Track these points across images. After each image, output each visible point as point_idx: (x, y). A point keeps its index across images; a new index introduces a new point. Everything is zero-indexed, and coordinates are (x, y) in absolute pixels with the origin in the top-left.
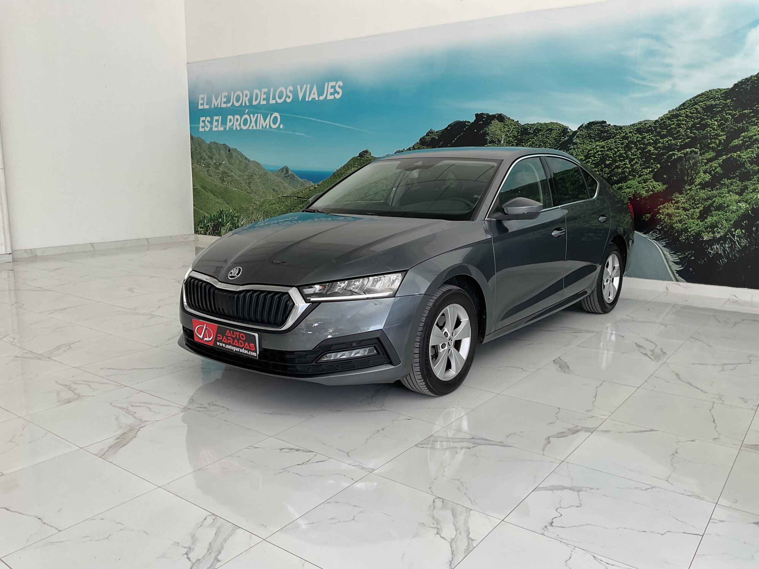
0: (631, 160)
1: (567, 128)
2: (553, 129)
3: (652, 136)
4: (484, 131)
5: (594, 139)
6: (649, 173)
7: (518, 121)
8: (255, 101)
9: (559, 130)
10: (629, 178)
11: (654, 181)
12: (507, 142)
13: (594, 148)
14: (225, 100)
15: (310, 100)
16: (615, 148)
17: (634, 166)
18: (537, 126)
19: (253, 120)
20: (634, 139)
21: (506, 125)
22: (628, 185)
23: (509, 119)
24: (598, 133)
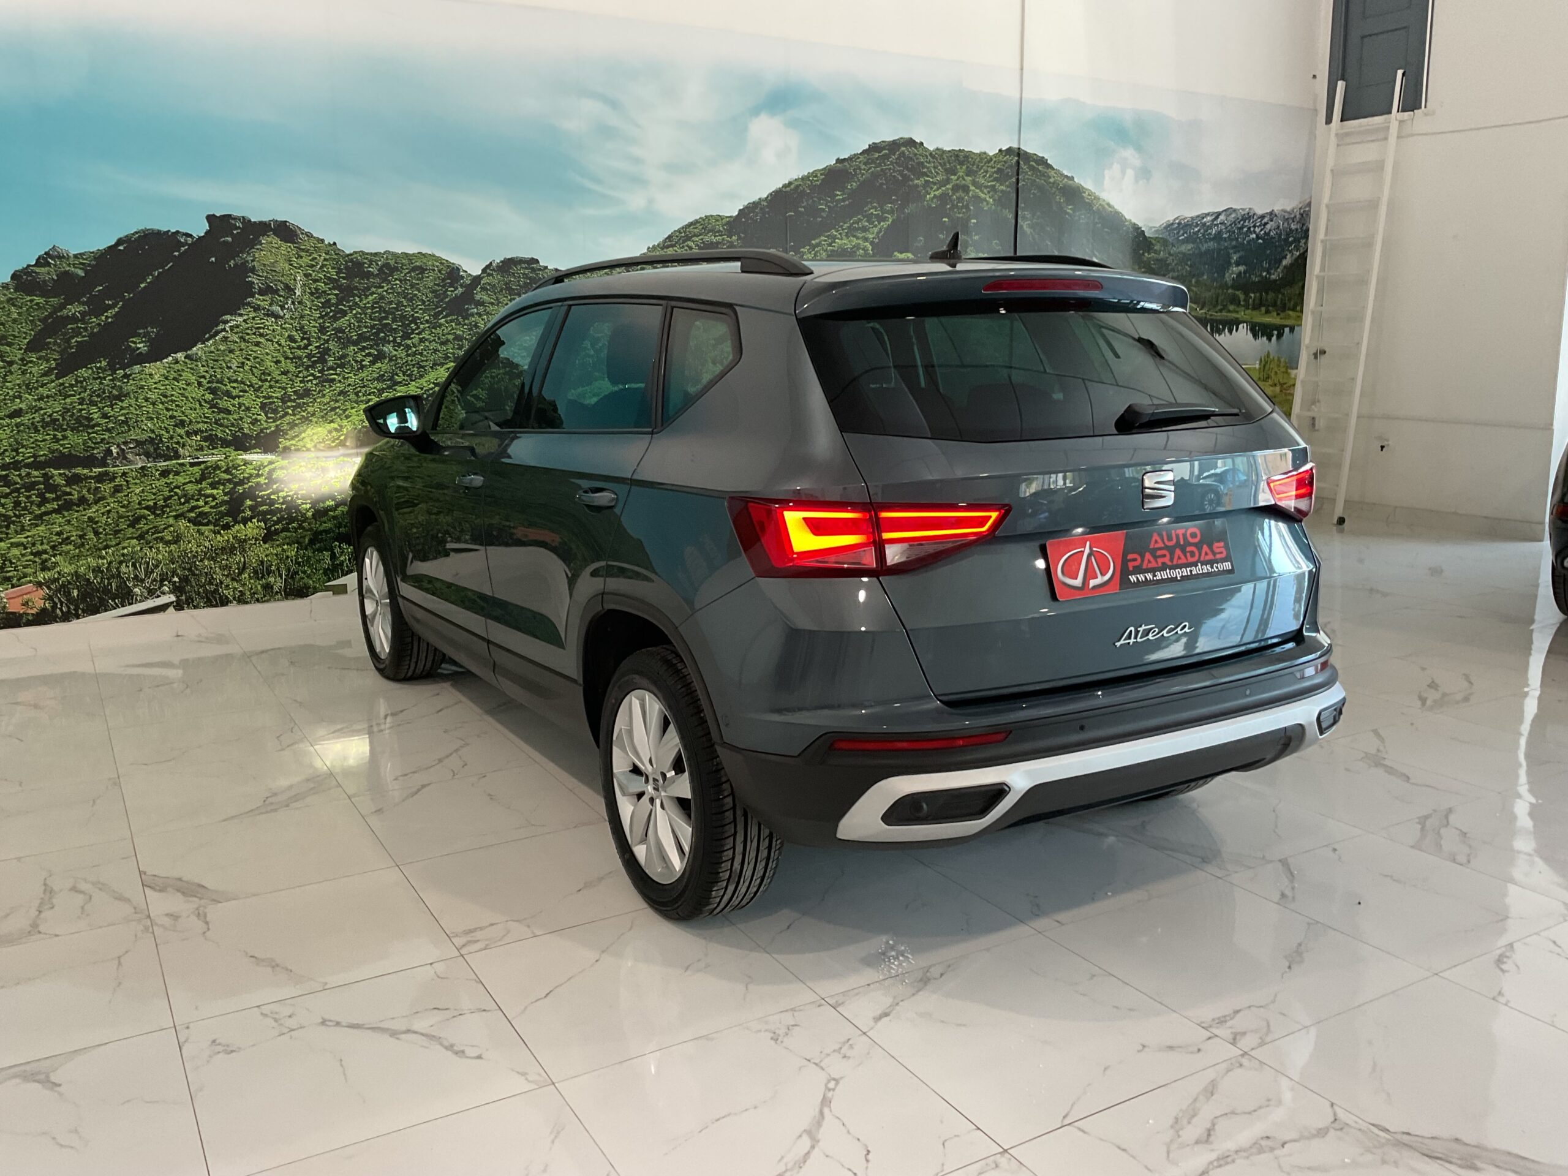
1: (458, 269)
2: (426, 270)
4: (239, 261)
7: (335, 244)
9: (440, 271)
12: (312, 294)
18: (387, 259)
21: (302, 250)
23: (309, 235)
24: (525, 283)
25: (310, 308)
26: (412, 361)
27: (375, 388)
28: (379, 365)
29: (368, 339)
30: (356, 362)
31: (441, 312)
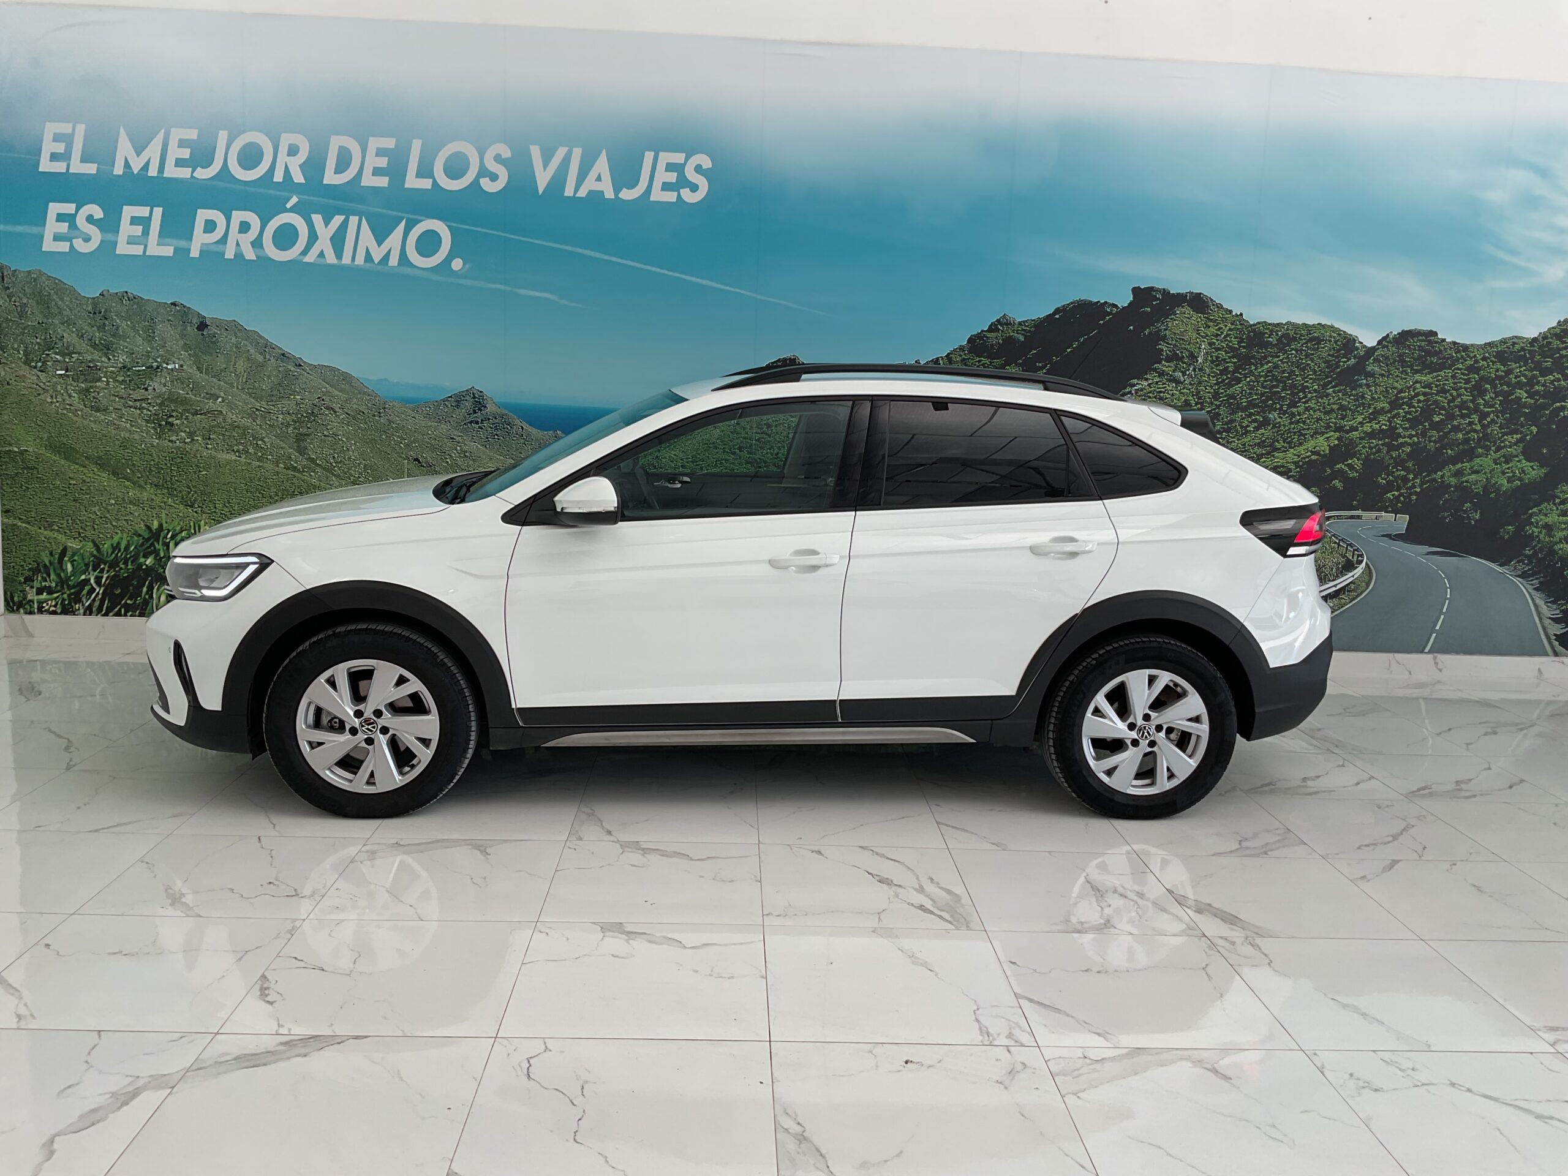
0: (1483, 416)
1: (1355, 340)
2: (1323, 340)
3: (1524, 370)
4: (1153, 329)
5: (1411, 367)
6: (1515, 444)
7: (1241, 314)
8: (339, 170)
9: (1336, 342)
10: (1477, 453)
11: (1525, 459)
12: (1212, 362)
13: (1411, 387)
14: (185, 153)
15: (582, 193)
16: (1454, 389)
17: (1489, 427)
18: (1288, 329)
19: (325, 233)
20: (1490, 373)
21: (1211, 320)
22: (1474, 466)
23: (1219, 307)
24: (1420, 355)
25: (1209, 375)
26: (1294, 428)
27: (1255, 453)
28: (1263, 431)
29: (1255, 406)
30: (1242, 427)
31: (1330, 382)
